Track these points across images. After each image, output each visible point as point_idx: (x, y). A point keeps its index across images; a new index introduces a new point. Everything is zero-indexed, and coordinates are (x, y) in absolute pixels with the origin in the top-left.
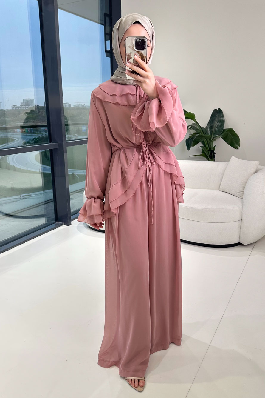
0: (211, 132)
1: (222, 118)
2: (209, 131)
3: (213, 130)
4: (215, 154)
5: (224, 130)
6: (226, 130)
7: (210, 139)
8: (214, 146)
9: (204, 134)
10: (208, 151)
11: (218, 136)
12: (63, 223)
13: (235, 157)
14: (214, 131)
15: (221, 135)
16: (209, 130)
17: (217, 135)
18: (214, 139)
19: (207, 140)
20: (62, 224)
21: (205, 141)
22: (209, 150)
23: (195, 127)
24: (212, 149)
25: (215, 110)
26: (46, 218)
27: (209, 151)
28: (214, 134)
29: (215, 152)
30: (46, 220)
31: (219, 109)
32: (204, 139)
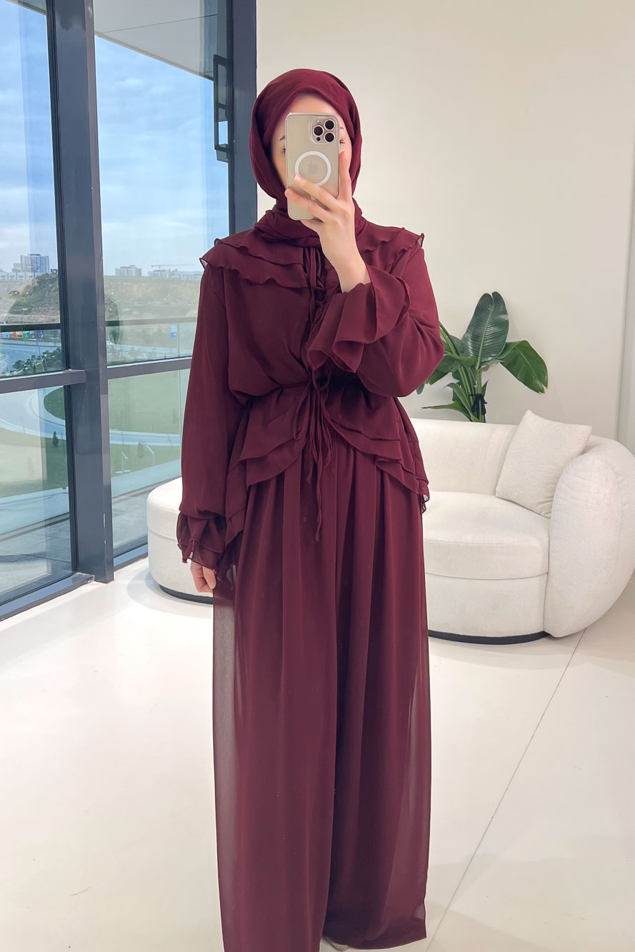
0: (476, 350)
1: (502, 317)
2: (470, 347)
3: (480, 344)
4: (486, 403)
5: (508, 346)
6: (513, 347)
7: (473, 367)
8: (483, 385)
9: (459, 355)
10: (470, 395)
11: (491, 360)
12: (93, 576)
13: (534, 413)
14: (483, 347)
15: (501, 358)
16: (470, 343)
17: (490, 358)
18: (483, 367)
19: (464, 368)
20: (91, 579)
21: (462, 370)
22: (472, 395)
24: (479, 392)
25: (486, 296)
26: (50, 563)
27: (471, 398)
28: (481, 357)
29: (485, 398)
30: (50, 568)
31: (496, 292)
32: (459, 366)
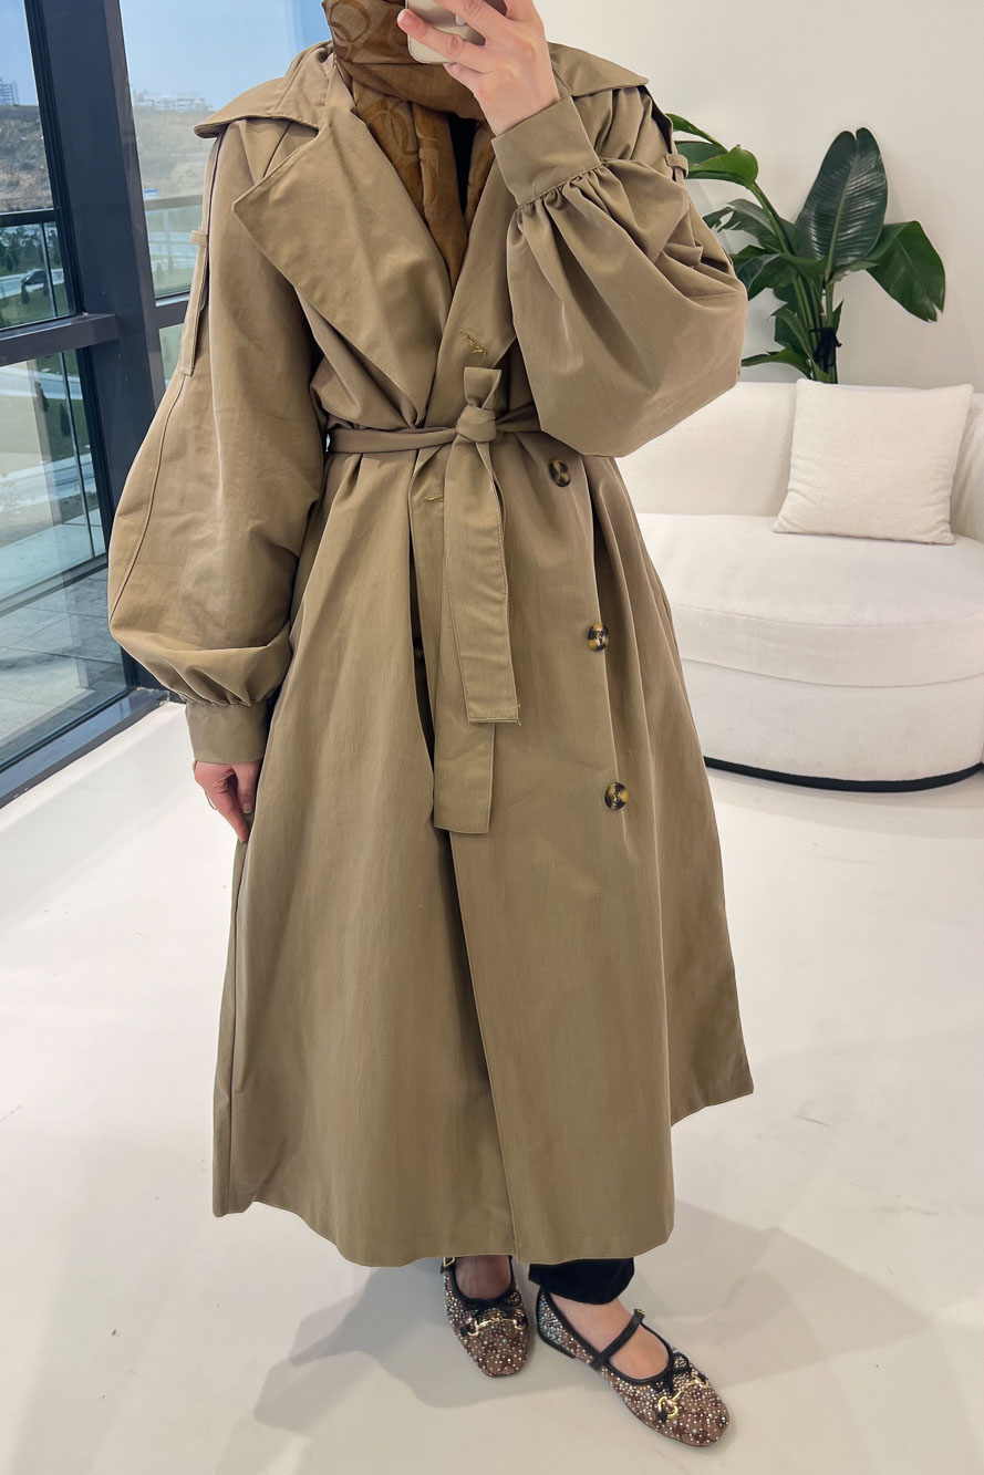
0: (825, 243)
2: (815, 239)
3: (832, 232)
4: (840, 345)
5: (886, 231)
6: (895, 233)
7: (819, 276)
8: (834, 310)
9: (793, 253)
10: (811, 331)
11: (853, 263)
14: (838, 237)
15: (875, 256)
16: (813, 231)
17: (850, 259)
18: (837, 274)
19: (804, 279)
21: (798, 284)
22: (815, 330)
23: (750, 218)
24: (830, 325)
25: (845, 136)
27: (813, 334)
28: (834, 258)
29: (838, 335)
31: (864, 134)
32: (793, 277)
